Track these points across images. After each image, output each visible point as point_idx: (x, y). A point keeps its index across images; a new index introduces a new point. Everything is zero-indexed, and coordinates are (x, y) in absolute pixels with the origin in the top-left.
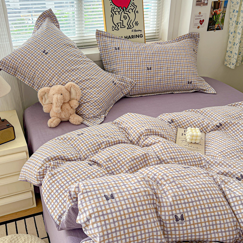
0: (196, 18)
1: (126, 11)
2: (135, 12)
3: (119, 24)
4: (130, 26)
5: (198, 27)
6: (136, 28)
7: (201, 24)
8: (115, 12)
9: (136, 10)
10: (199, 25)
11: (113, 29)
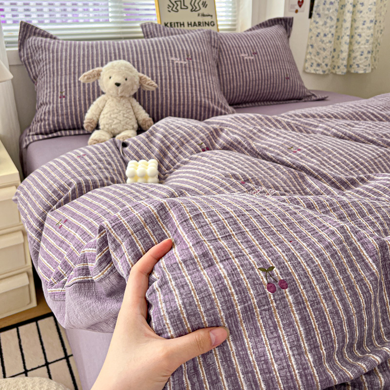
3: (179, 3)
4: (194, 8)
5: (297, 11)
6: (203, 10)
7: (300, 6)
10: (297, 7)
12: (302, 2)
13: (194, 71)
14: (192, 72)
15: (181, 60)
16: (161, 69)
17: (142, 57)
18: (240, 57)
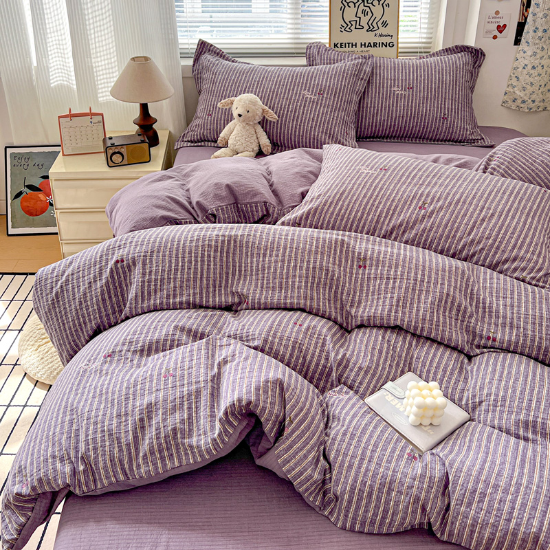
0: (489, 20)
1: (368, 3)
2: (384, 5)
3: (354, 23)
4: (372, 27)
5: (495, 37)
6: (382, 30)
7: (501, 32)
8: (348, 3)
9: (386, 3)
10: (497, 33)
11: (342, 30)
12: (505, 26)
13: (321, 106)
14: (318, 107)
15: (312, 94)
16: (290, 102)
17: (278, 89)
18: (391, 91)
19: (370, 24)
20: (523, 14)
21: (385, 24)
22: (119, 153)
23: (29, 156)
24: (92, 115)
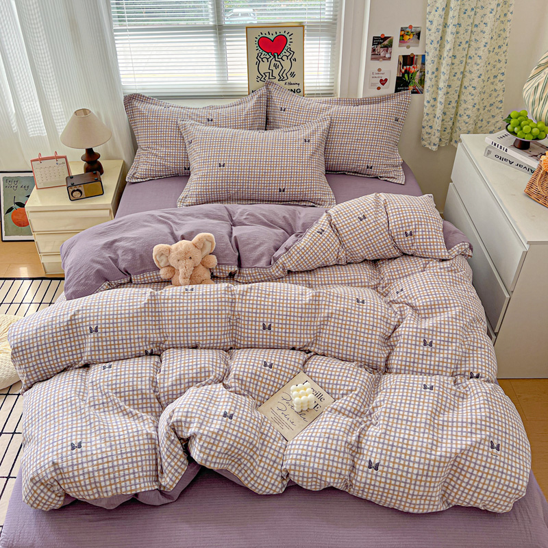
0: (373, 76)
2: (292, 60)
3: (267, 74)
4: (282, 78)
5: (379, 88)
6: (291, 80)
7: (383, 84)
8: (262, 59)
9: (293, 58)
10: (380, 85)
11: (258, 80)
12: (386, 80)
19: (280, 74)
20: (401, 71)
21: (293, 75)
22: (78, 190)
23: (17, 180)
24: (57, 158)
